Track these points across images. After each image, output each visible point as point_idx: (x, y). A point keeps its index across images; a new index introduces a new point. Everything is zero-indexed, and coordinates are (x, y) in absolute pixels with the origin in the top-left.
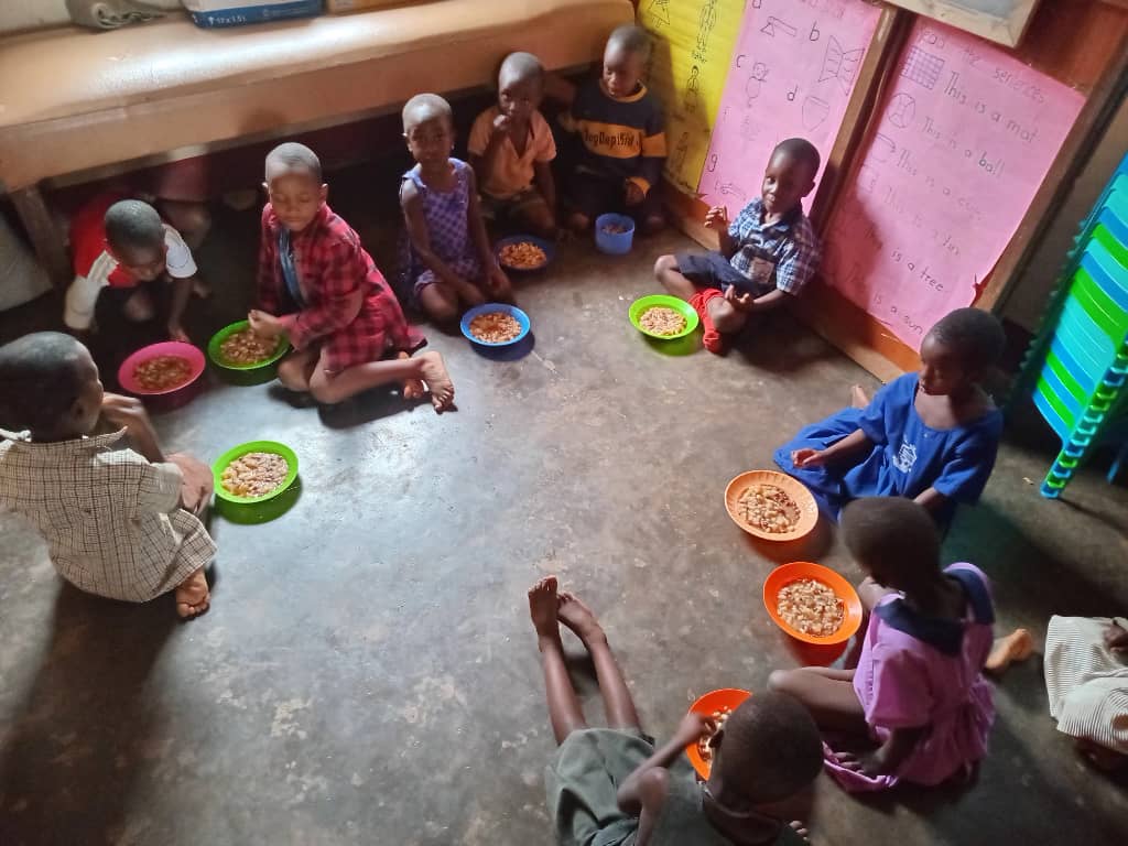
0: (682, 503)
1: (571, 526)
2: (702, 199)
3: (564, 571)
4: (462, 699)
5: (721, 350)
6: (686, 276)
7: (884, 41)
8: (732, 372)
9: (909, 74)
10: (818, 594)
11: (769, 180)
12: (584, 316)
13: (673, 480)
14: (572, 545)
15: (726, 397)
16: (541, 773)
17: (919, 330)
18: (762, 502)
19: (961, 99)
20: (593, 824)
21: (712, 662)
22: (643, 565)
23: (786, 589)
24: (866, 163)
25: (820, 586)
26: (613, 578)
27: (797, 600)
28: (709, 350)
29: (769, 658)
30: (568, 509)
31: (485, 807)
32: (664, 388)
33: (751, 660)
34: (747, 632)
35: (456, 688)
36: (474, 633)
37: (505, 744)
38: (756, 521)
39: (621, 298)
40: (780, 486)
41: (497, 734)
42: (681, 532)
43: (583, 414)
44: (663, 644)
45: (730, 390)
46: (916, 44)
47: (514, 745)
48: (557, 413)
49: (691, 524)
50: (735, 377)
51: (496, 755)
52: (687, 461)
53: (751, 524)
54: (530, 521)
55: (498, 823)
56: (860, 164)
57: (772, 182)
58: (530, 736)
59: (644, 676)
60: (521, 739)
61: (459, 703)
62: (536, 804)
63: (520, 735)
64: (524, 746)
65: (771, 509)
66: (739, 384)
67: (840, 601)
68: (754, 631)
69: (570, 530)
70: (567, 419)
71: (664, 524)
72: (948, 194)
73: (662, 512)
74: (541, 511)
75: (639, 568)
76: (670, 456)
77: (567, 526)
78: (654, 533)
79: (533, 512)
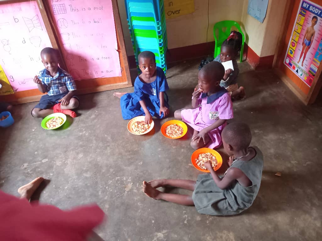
0: (126, 146)
1: (117, 177)
2: (18, 91)
3: (133, 185)
4: (164, 231)
5: (78, 115)
6: (45, 109)
7: (44, 7)
8: (87, 116)
9: (57, 13)
10: (171, 128)
11: (46, 64)
12: (32, 143)
13: (116, 144)
14: (125, 179)
15: (95, 121)
16: (198, 214)
17: (112, 71)
18: (138, 127)
19: (77, 10)
20: (224, 201)
21: (180, 158)
22: (142, 163)
23: (167, 133)
24: (63, 43)
25: (169, 126)
26: (142, 172)
27: (171, 132)
28: (75, 117)
29: (183, 146)
30: (110, 175)
31: (204, 235)
32: (81, 134)
33: (182, 150)
34: (174, 147)
35: (160, 232)
36: (142, 220)
37: (185, 222)
38: (143, 130)
39: (34, 130)
40: (135, 121)
41: (181, 223)
42: (136, 149)
43: (74, 158)
44: (169, 167)
45: (94, 119)
46: (52, 4)
47: (187, 219)
48: (68, 165)
49: (134, 146)
50: (90, 116)
51: (189, 226)
52: (112, 138)
53: (143, 132)
54: (108, 189)
55: (210, 232)
56: (63, 44)
57: (47, 63)
58: (185, 213)
59: (177, 176)
60: (185, 217)
61: (166, 233)
62: (207, 219)
63: (184, 217)
64: (188, 217)
65: (142, 126)
66: (93, 116)
67: (175, 124)
68: (174, 146)
69: (119, 178)
70: (73, 163)
71: (131, 152)
72: (93, 35)
73: (126, 152)
74: (106, 184)
75: (142, 164)
76: (108, 142)
77: (117, 178)
78: (132, 156)
79: (105, 186)
